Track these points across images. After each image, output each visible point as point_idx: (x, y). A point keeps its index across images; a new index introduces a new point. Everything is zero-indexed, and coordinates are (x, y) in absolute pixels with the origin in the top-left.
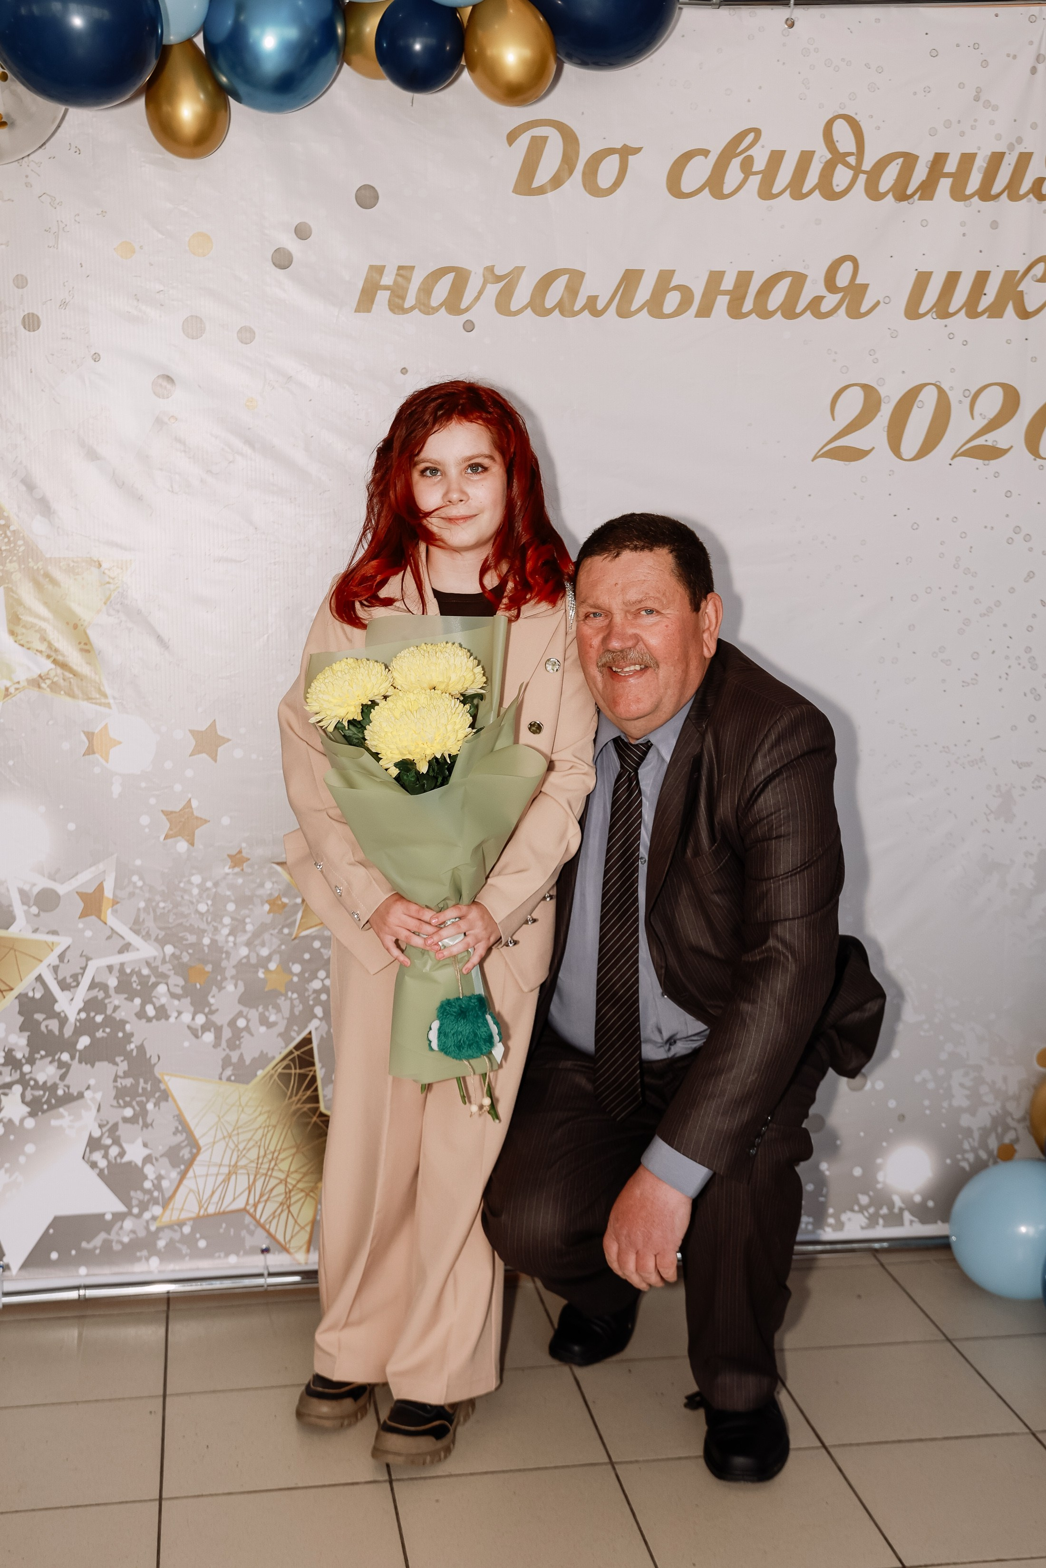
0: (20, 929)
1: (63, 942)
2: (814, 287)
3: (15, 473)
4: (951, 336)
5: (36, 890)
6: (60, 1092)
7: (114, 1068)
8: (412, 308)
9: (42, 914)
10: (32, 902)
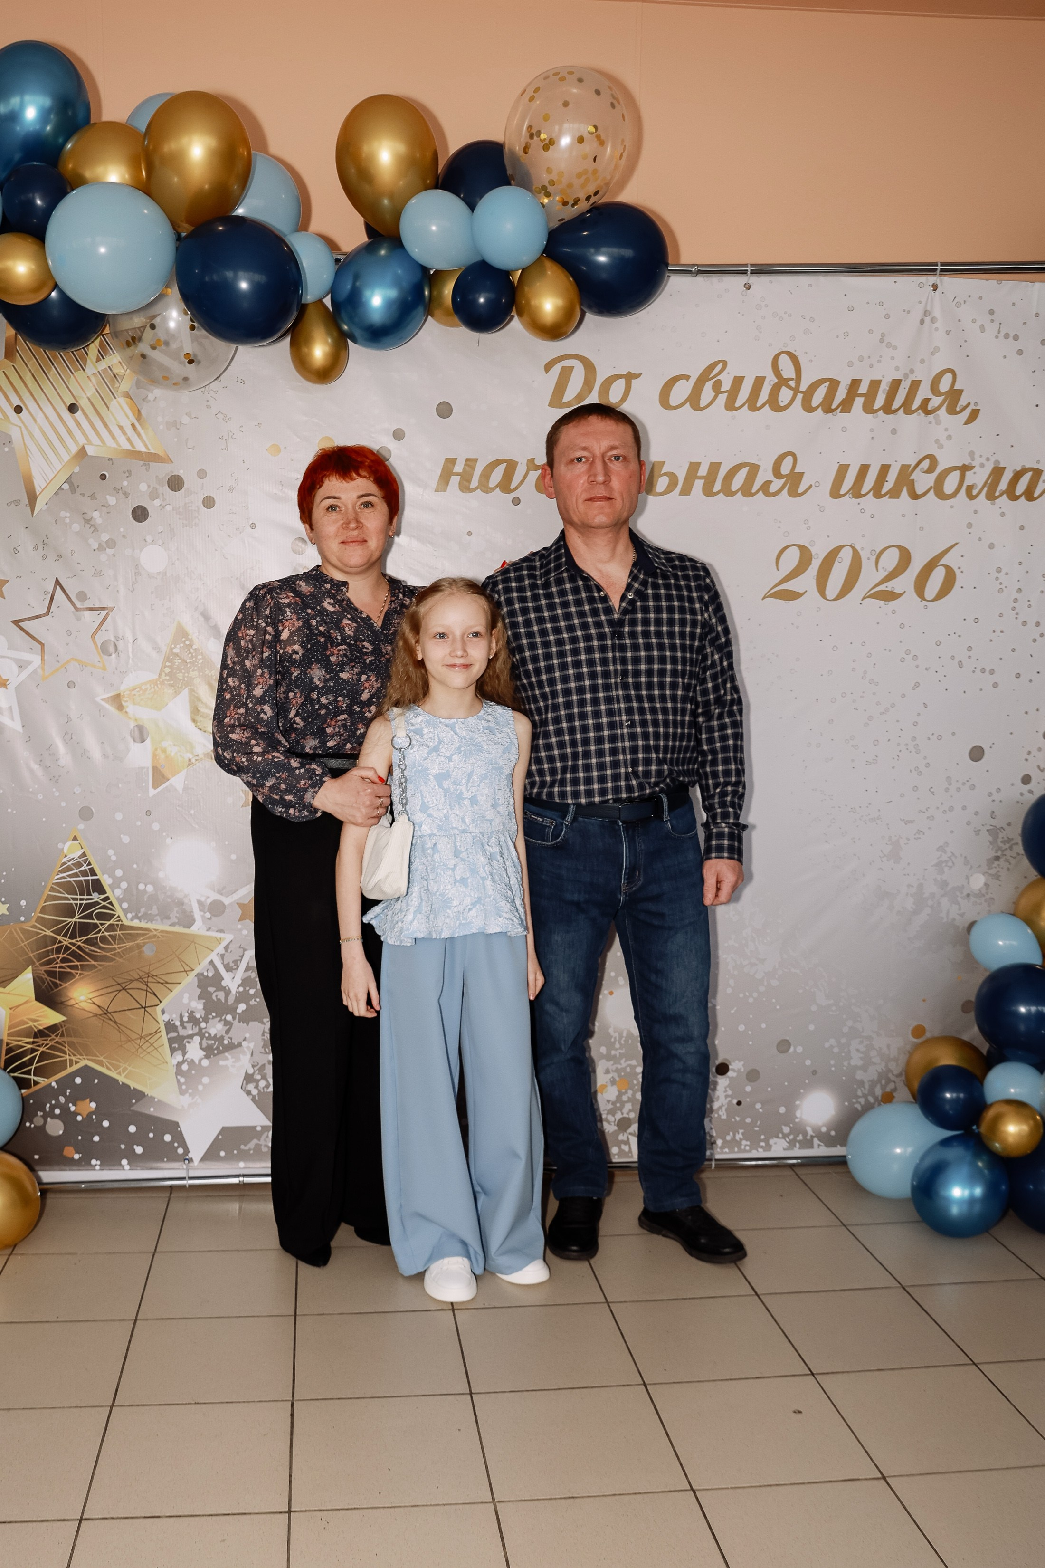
0: (198, 928)
1: (228, 937)
2: (765, 474)
3: (196, 609)
4: (863, 511)
5: (209, 901)
6: (226, 1042)
7: (263, 1026)
8: (476, 489)
9: (213, 918)
10: (206, 910)
